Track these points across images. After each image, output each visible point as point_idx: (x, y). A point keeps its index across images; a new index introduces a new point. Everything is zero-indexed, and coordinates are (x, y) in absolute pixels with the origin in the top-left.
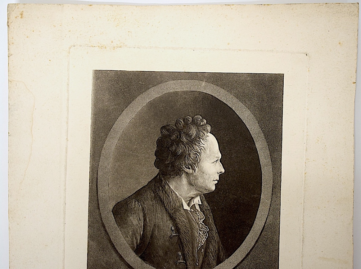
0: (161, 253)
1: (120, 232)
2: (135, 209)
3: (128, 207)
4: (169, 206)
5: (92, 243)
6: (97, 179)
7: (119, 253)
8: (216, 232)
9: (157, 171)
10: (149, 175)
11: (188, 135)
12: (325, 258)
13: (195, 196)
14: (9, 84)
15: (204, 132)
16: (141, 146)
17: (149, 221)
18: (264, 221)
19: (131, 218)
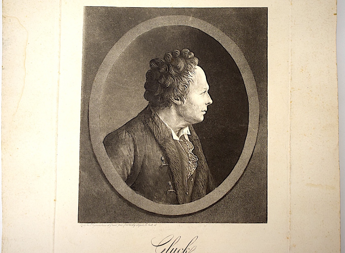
0: (151, 182)
1: (111, 163)
2: (126, 139)
3: (119, 138)
4: (158, 136)
5: (83, 173)
6: (88, 111)
7: (110, 184)
8: (205, 162)
9: (146, 103)
10: (139, 107)
11: (177, 68)
12: (312, 185)
13: (184, 127)
14: (3, 20)
15: (192, 64)
16: (131, 79)
17: (140, 152)
18: (252, 150)
19: (122, 149)
